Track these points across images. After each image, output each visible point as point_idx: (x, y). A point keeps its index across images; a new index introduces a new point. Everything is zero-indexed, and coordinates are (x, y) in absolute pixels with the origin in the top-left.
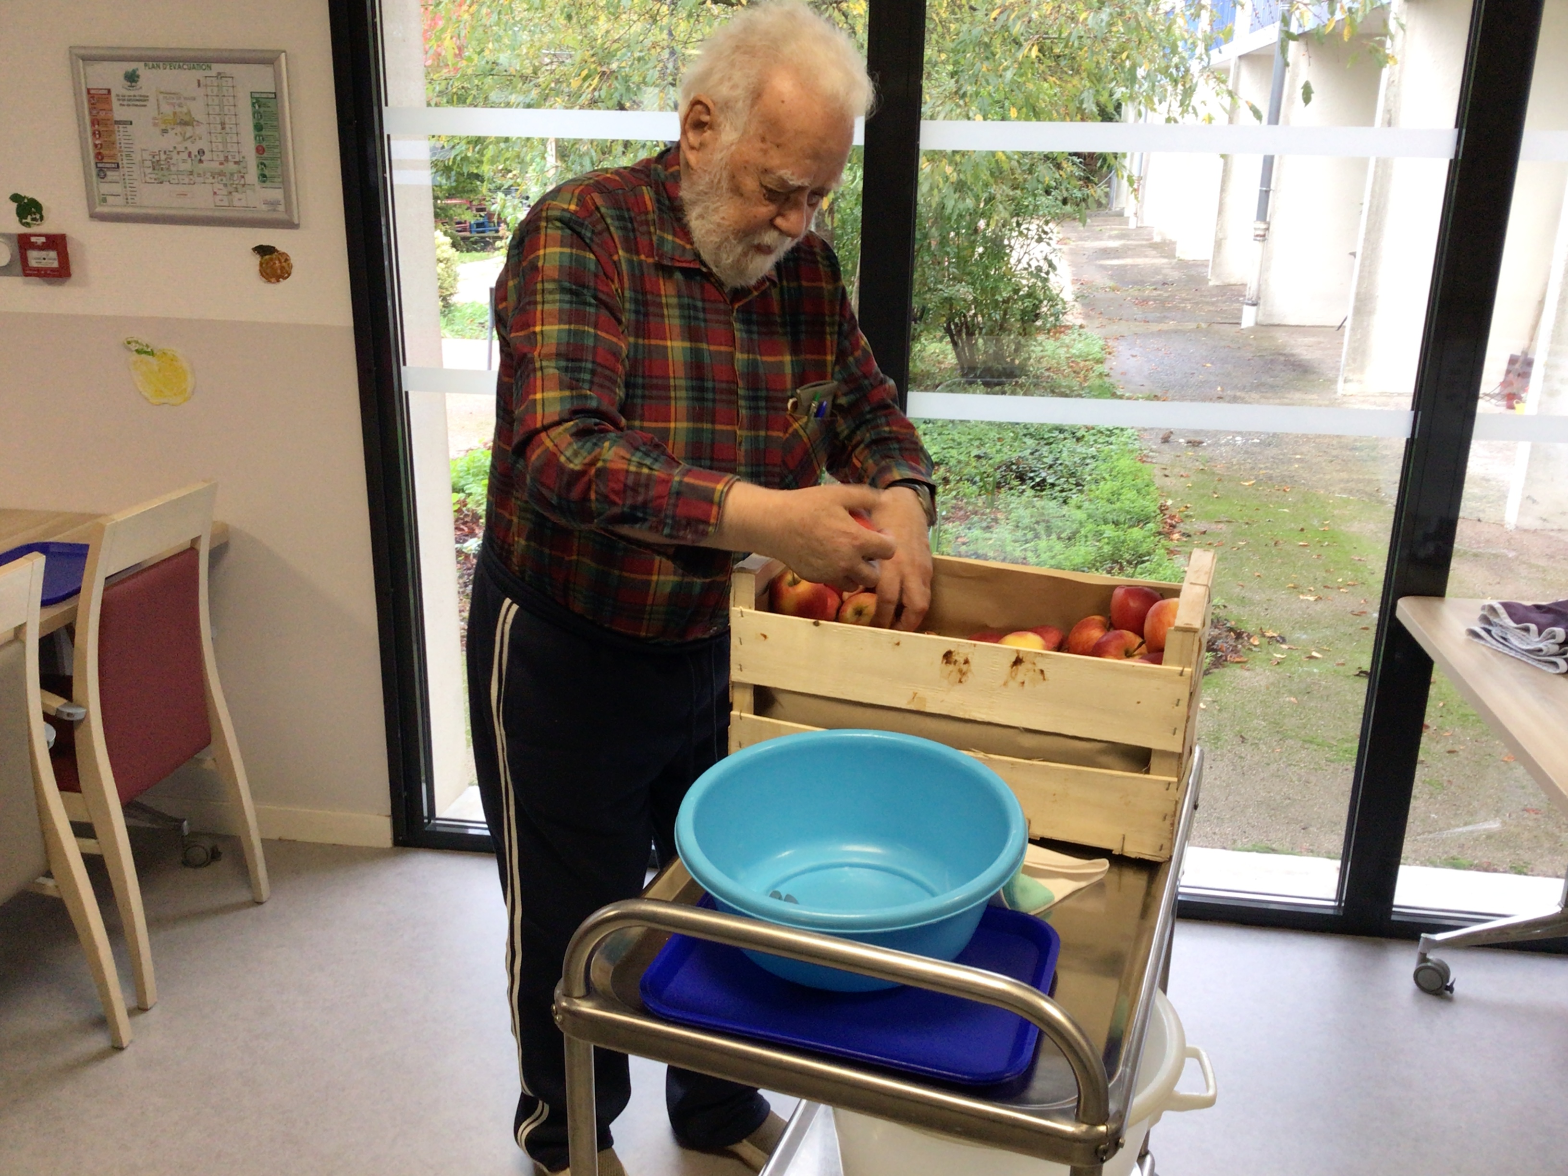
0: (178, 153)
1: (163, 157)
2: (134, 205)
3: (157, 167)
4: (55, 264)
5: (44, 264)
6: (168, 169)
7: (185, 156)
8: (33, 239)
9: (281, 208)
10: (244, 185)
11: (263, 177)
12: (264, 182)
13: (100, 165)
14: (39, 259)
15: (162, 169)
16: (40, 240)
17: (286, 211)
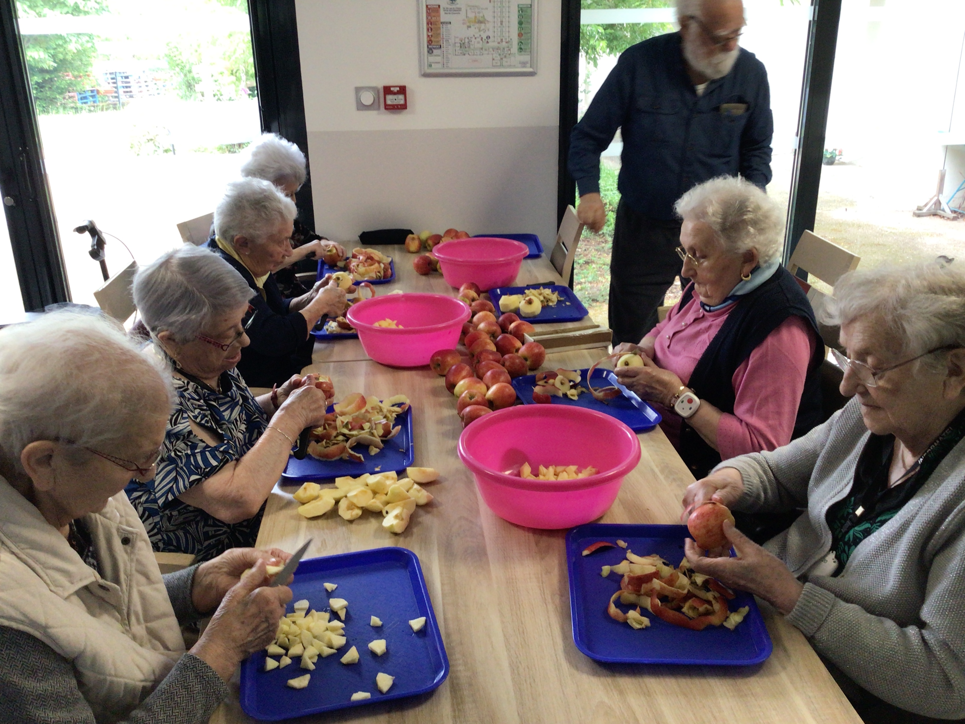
0: (476, 38)
1: (467, 40)
2: (448, 67)
3: (462, 47)
4: (401, 102)
5: (395, 103)
6: (469, 47)
7: (479, 39)
8: (392, 89)
9: (529, 65)
10: (509, 54)
11: (521, 49)
12: (521, 52)
13: (430, 47)
14: (393, 100)
15: (466, 47)
16: (396, 89)
17: (531, 67)
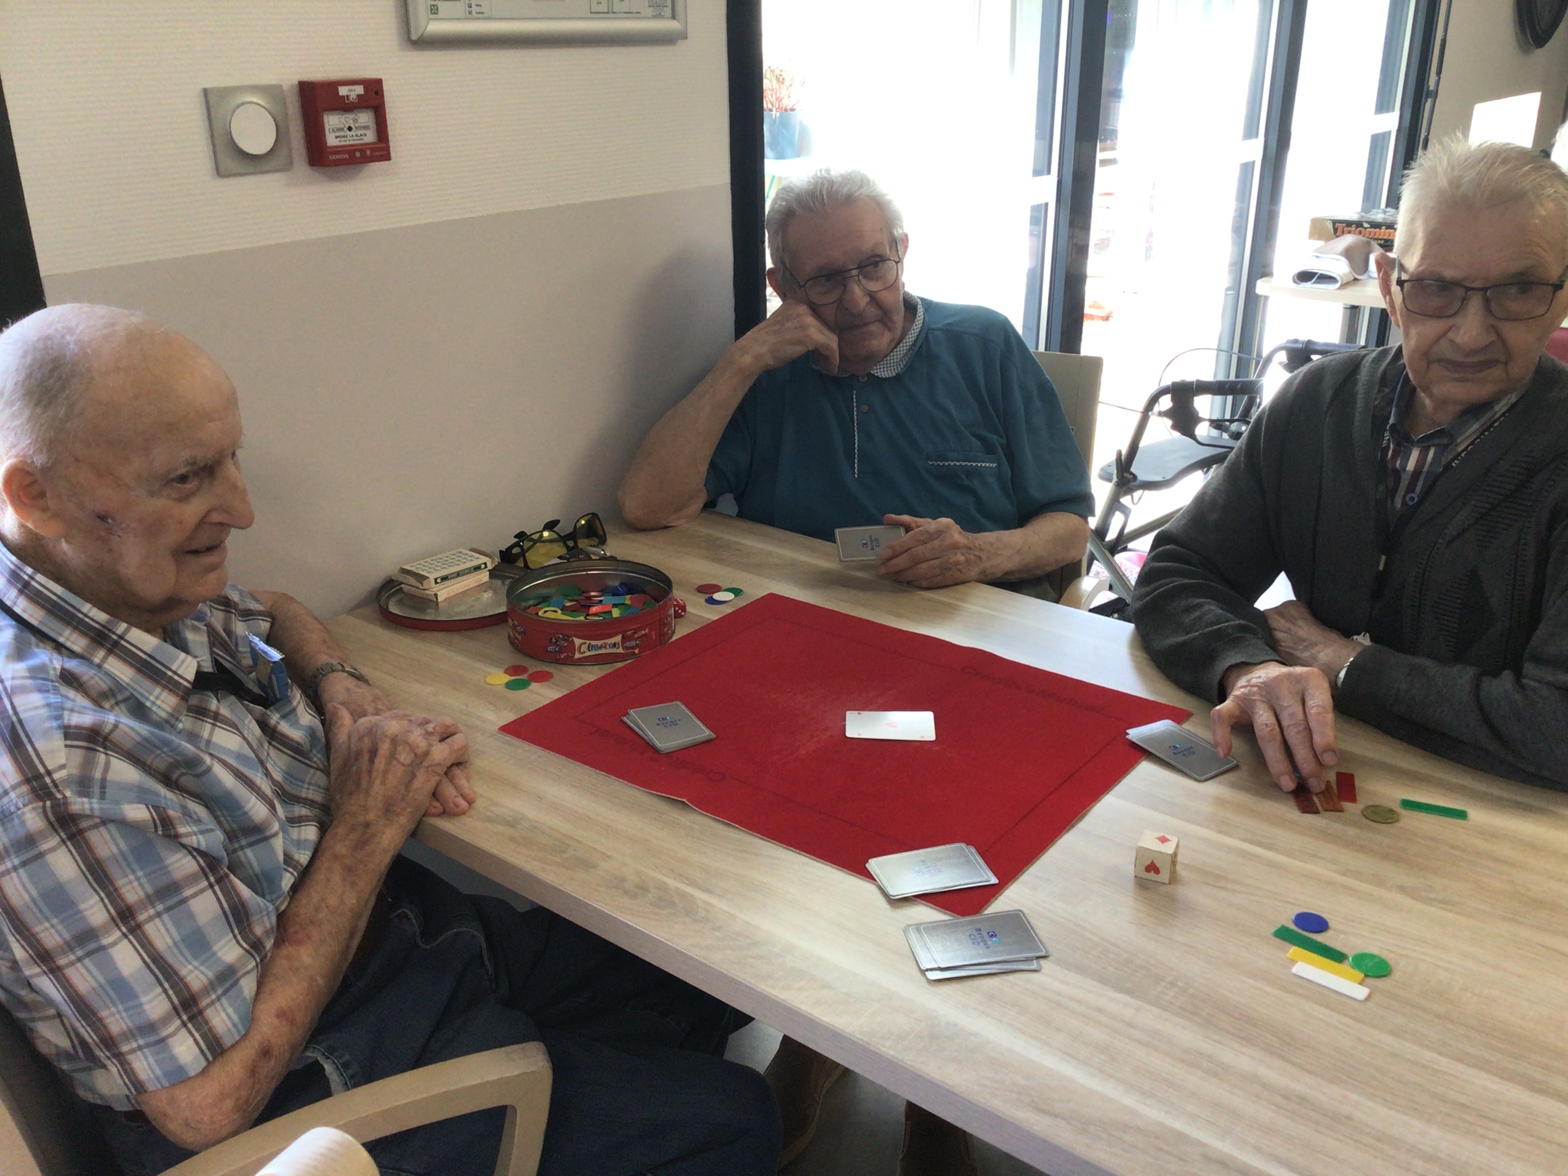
2: (481, 16)
4: (370, 137)
5: (351, 139)
8: (343, 91)
9: (668, 11)
14: (342, 129)
16: (355, 92)
17: (673, 17)
